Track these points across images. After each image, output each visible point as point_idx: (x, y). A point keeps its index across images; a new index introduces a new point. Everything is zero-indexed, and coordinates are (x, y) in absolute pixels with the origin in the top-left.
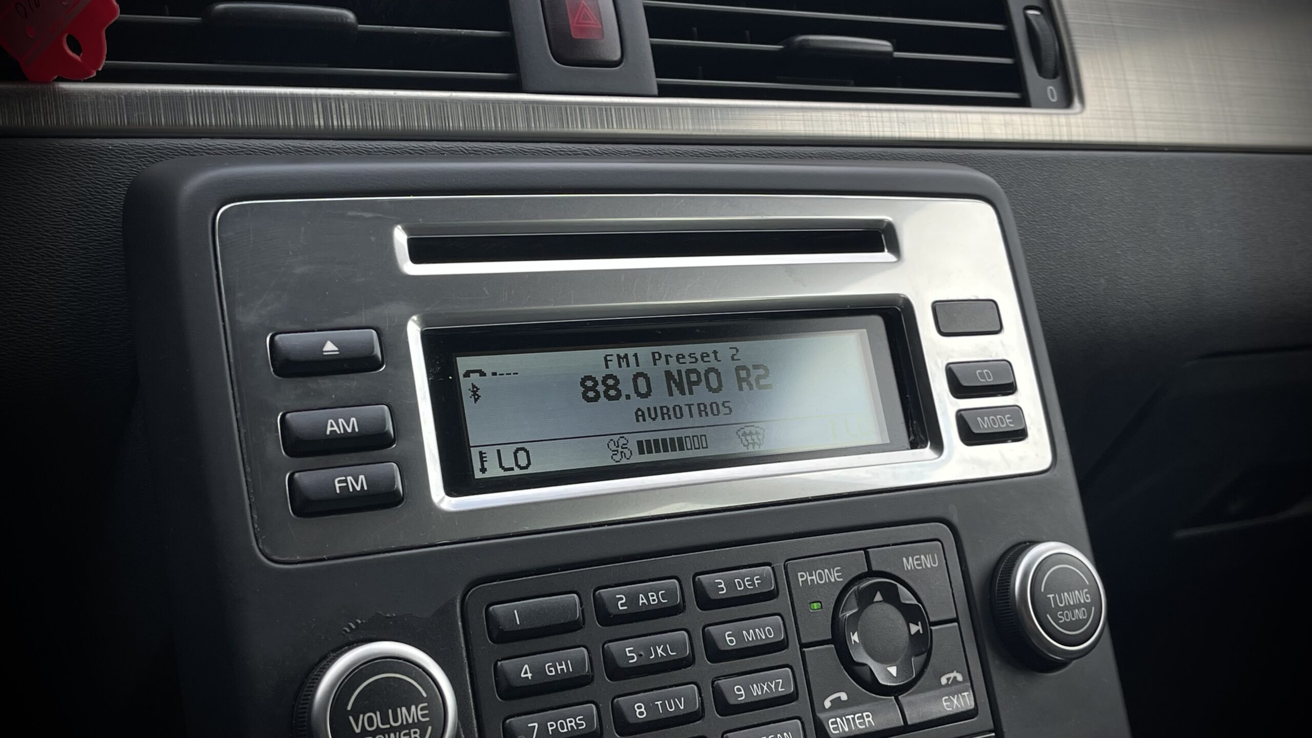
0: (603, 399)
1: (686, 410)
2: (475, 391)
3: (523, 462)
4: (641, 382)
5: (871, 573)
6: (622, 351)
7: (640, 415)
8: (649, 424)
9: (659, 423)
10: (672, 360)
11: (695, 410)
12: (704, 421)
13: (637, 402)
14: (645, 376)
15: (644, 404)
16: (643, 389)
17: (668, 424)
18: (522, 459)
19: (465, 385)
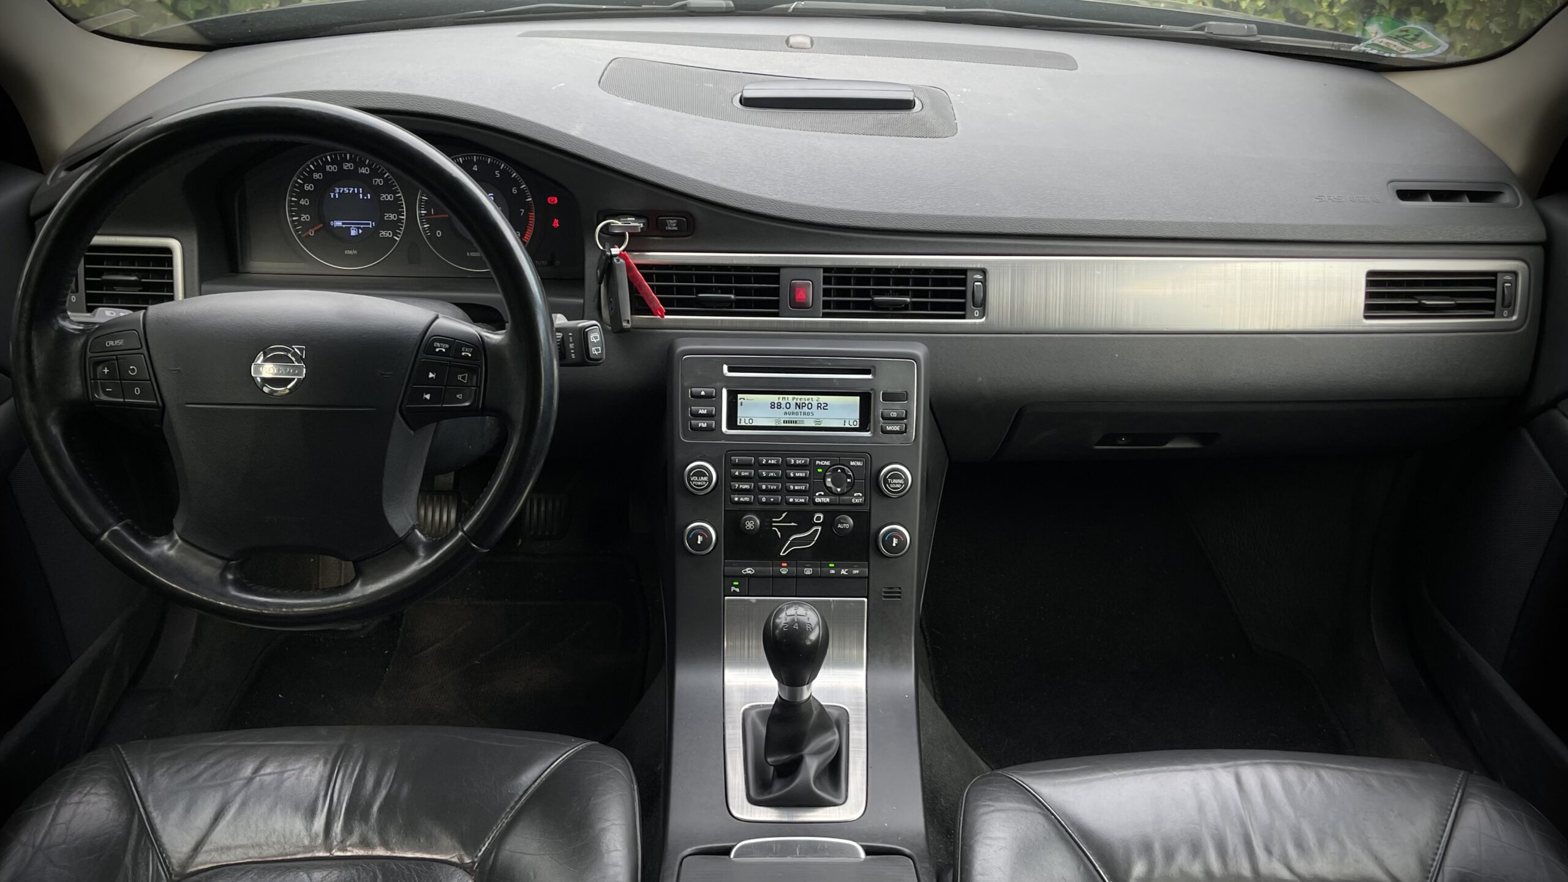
0: (776, 408)
1: (799, 414)
2: (739, 403)
3: (751, 422)
4: (788, 405)
6: (784, 396)
7: (786, 413)
8: (788, 416)
10: (799, 400)
11: (802, 414)
12: (805, 416)
13: (786, 410)
14: (789, 404)
15: (787, 411)
16: (788, 406)
17: (793, 416)
18: (751, 421)
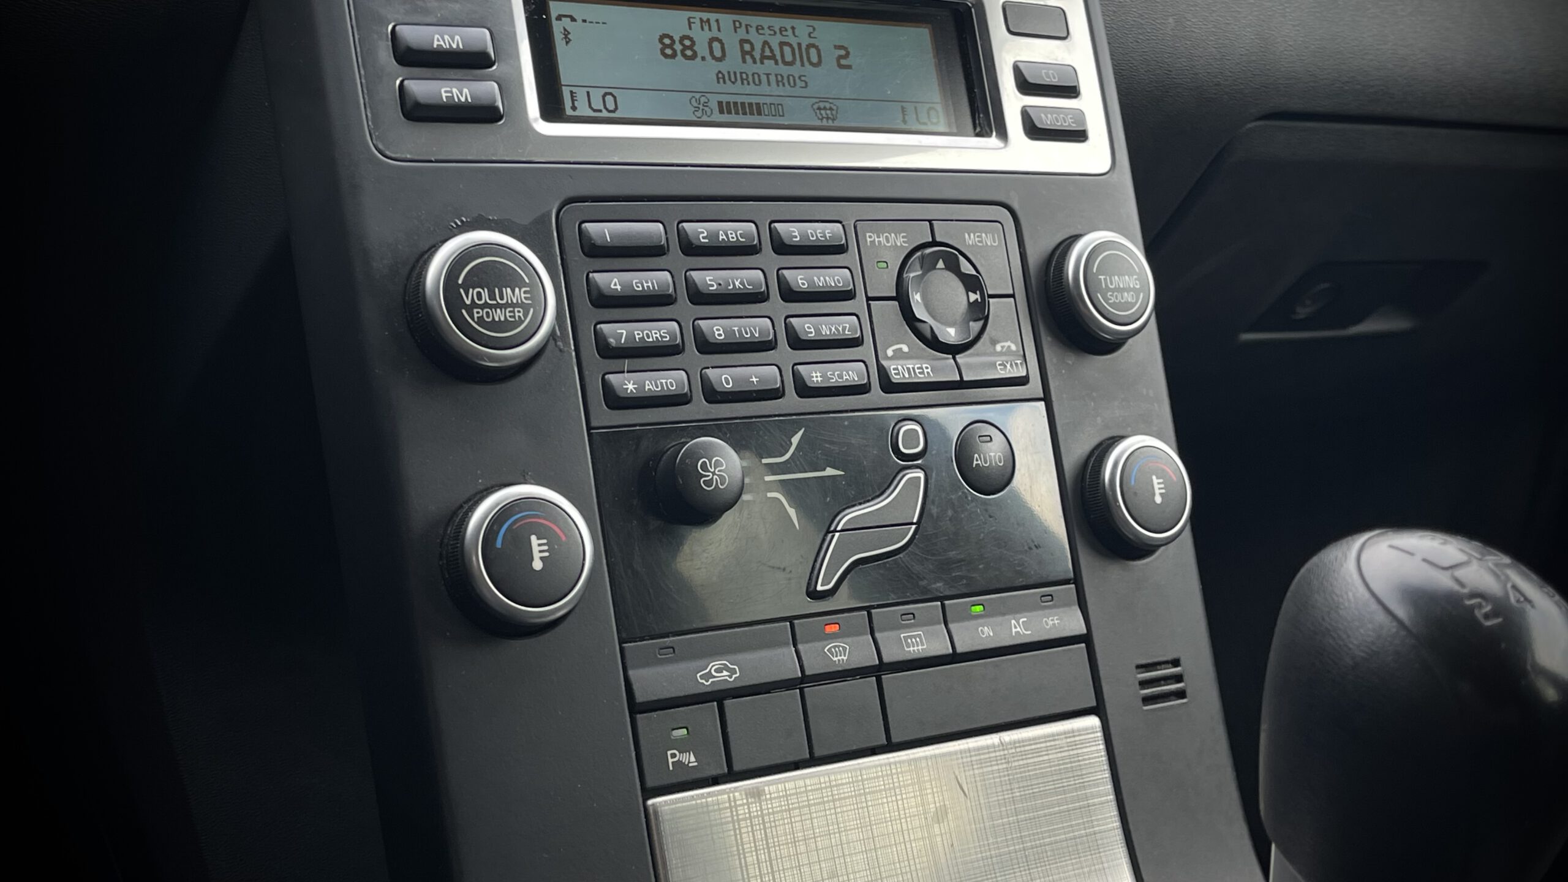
0: (680, 57)
1: (764, 78)
2: (566, 33)
3: (611, 105)
4: (716, 46)
5: (934, 243)
6: (705, 16)
7: (720, 77)
8: (729, 87)
9: (738, 88)
10: (753, 30)
11: (772, 78)
12: (781, 91)
13: (712, 65)
15: (724, 67)
16: (718, 53)
17: (747, 89)
19: (557, 28)
